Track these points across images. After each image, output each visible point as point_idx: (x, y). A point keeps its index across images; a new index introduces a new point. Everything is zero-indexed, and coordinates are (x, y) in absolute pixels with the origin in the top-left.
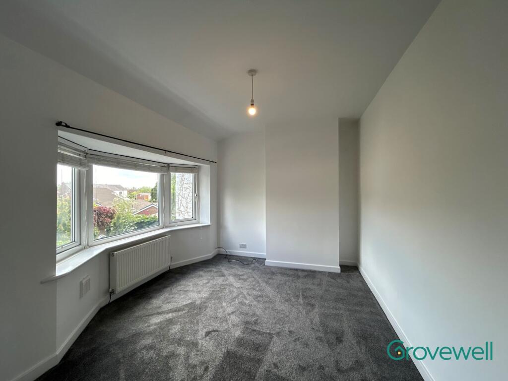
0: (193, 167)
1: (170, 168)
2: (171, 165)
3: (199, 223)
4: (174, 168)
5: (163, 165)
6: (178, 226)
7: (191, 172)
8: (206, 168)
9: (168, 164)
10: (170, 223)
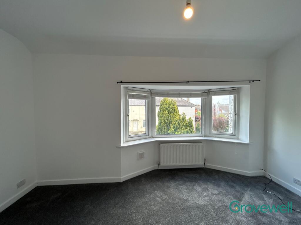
0: (232, 89)
1: (210, 92)
2: (210, 91)
3: (238, 139)
4: (213, 92)
5: (203, 91)
6: (216, 137)
7: (230, 94)
8: (246, 88)
9: (208, 90)
10: (210, 134)
